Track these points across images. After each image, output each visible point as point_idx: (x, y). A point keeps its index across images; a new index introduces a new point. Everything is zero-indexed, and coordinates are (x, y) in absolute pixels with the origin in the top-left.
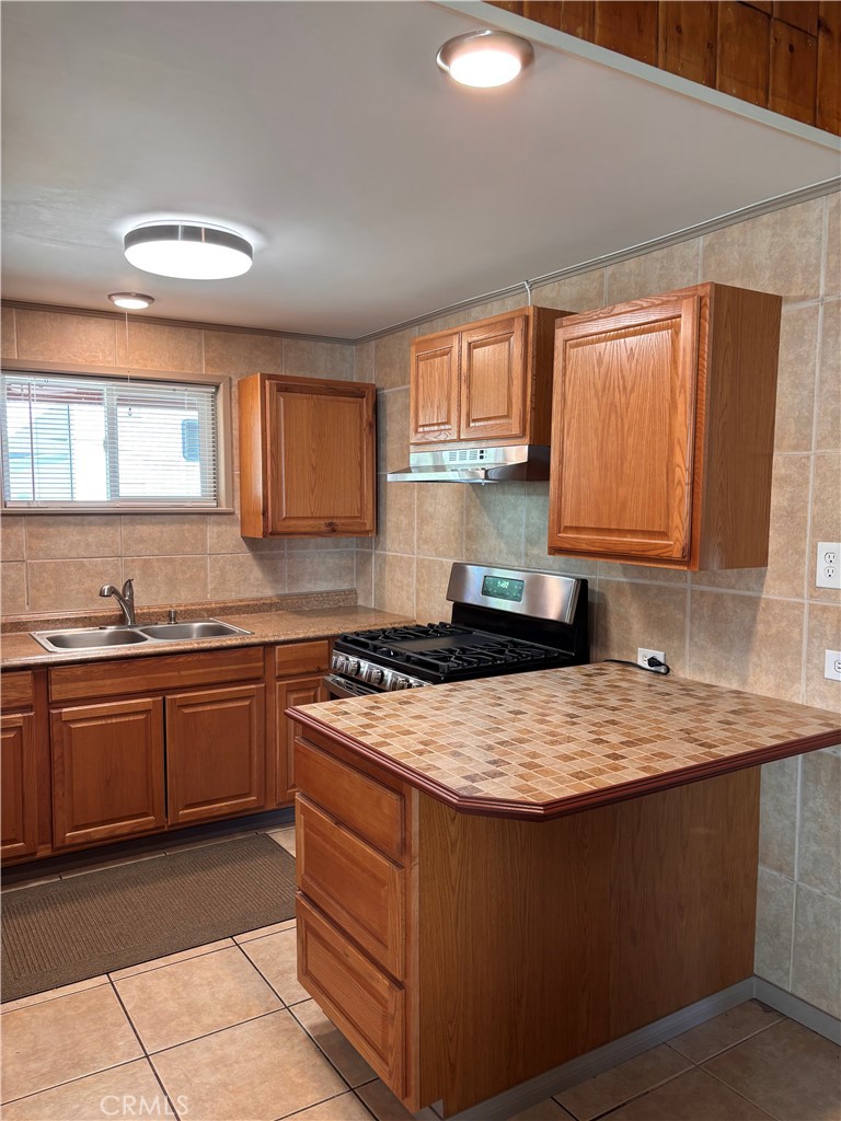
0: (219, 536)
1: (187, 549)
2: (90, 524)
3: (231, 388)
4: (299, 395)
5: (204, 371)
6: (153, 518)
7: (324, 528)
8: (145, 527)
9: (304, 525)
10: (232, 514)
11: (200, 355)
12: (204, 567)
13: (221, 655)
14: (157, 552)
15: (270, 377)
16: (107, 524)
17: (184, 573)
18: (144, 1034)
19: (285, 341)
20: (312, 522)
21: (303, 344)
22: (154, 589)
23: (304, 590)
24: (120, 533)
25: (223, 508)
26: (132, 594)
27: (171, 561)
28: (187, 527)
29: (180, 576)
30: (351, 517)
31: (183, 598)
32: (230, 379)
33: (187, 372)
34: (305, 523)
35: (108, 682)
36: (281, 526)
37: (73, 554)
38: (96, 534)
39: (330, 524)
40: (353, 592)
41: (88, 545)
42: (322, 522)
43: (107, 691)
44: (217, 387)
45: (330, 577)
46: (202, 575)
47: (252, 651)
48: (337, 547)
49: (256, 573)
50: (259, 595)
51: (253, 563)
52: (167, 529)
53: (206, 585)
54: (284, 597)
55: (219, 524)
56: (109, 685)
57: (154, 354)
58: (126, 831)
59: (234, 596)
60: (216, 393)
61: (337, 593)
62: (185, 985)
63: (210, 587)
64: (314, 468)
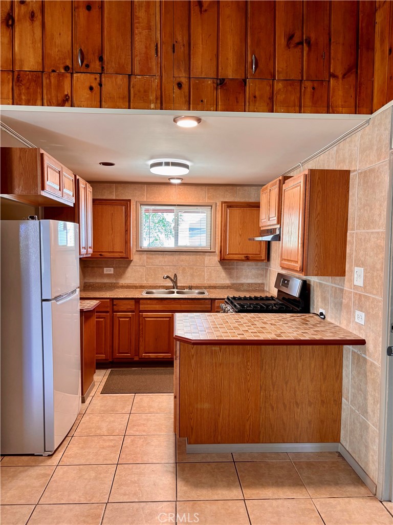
0: (210, 260)
1: (198, 264)
2: (166, 255)
3: (216, 206)
4: (235, 208)
5: (207, 201)
6: (187, 253)
7: (243, 258)
8: (184, 256)
9: (236, 257)
10: (215, 252)
11: (206, 195)
12: (204, 271)
13: (195, 301)
14: (188, 265)
15: (225, 202)
16: (171, 255)
17: (197, 273)
18: (133, 408)
19: (238, 188)
20: (239, 256)
21: (246, 188)
22: (186, 278)
23: (242, 282)
24: (176, 257)
25: (212, 250)
26: (177, 279)
27: (192, 268)
28: (198, 256)
29: (195, 274)
30: (256, 254)
31: (196, 282)
32: (216, 203)
33: (201, 202)
34: (236, 256)
35: (157, 306)
36: (227, 257)
37: (160, 264)
38: (168, 258)
39: (247, 257)
40: (263, 284)
41: (165, 262)
42: (243, 256)
43: (157, 309)
44: (212, 206)
45: (253, 277)
46: (203, 274)
47: (207, 301)
48: (257, 266)
49: (223, 274)
50: (224, 283)
51: (222, 270)
52: (191, 257)
53: (204, 278)
54: (233, 284)
55: (210, 256)
56: (158, 307)
57: (190, 196)
58: (161, 357)
59: (214, 282)
60: (211, 208)
61: (256, 284)
62: (153, 401)
63: (206, 278)
64: (240, 235)
